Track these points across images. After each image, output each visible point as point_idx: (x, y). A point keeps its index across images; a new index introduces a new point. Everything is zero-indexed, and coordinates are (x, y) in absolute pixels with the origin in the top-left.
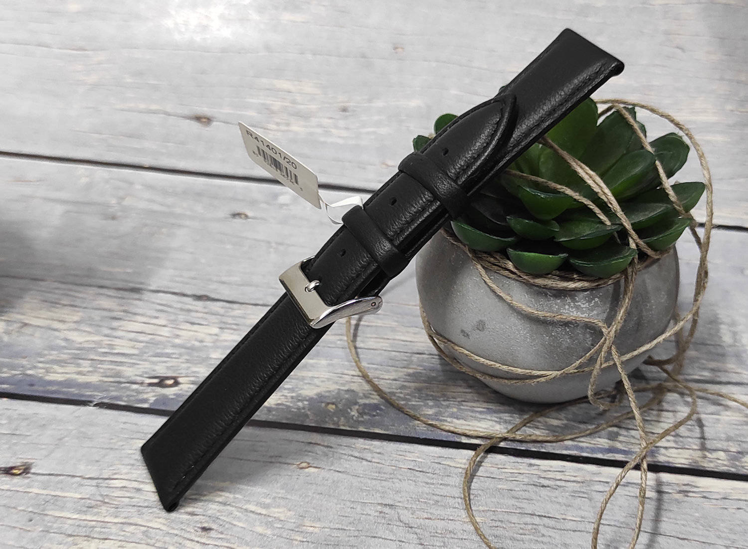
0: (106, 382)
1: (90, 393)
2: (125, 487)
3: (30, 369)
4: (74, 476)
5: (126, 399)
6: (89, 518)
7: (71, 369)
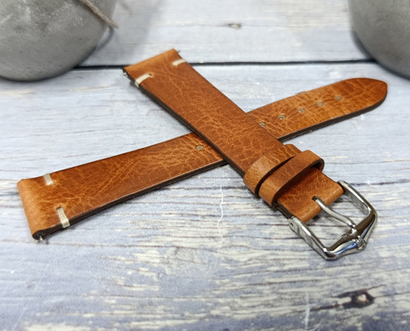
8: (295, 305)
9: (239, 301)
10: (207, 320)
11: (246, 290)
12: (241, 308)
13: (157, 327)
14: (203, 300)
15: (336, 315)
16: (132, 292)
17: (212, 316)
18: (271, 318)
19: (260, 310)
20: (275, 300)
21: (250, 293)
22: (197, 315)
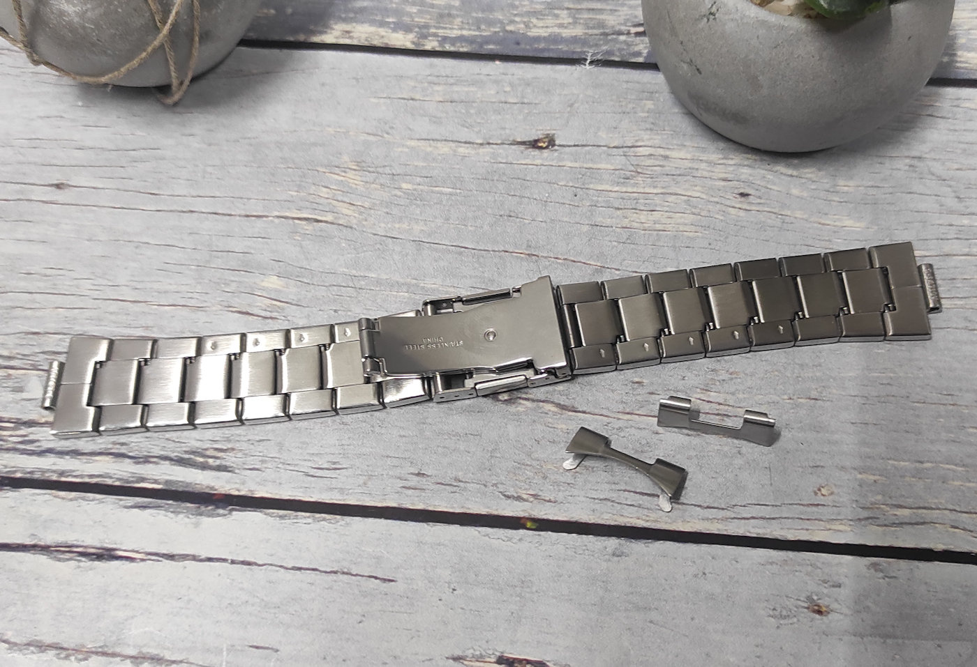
0: (592, 35)
1: (579, 50)
2: (651, 155)
3: (508, 24)
4: (598, 146)
5: (618, 54)
6: (630, 190)
7: (550, 21)
8: (588, 28)
9: (534, 20)
10: (501, 34)
11: (544, 13)
12: (535, 26)
13: (454, 36)
14: (501, 17)
15: (625, 41)
16: (433, 4)
17: (507, 31)
18: (562, 37)
19: (554, 31)
20: (570, 23)
21: (548, 15)
22: (492, 29)
